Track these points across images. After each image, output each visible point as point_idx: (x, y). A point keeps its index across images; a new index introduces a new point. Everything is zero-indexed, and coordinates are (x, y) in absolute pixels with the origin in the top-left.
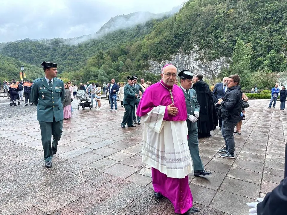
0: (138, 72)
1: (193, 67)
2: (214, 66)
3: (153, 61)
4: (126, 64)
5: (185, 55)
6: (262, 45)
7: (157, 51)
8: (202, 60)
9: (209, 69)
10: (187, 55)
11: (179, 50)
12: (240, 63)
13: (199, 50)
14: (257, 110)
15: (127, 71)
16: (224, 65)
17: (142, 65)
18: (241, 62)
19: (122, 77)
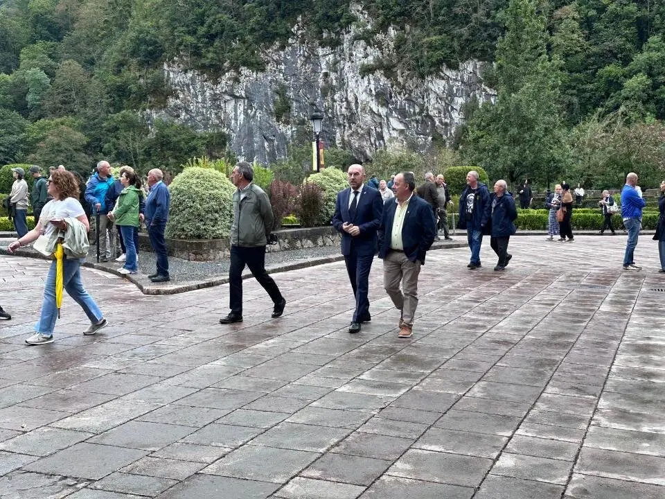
0: (118, 116)
1: (357, 102)
2: (439, 98)
3: (186, 71)
4: (58, 81)
5: (320, 51)
6: (616, 17)
7: (202, 30)
8: (389, 71)
9: (417, 110)
10: (327, 50)
11: (296, 27)
12: (524, 88)
13: (374, 33)
14: (562, 278)
15: (67, 114)
16: (475, 96)
17: (133, 88)
18: (528, 85)
19: (43, 139)
